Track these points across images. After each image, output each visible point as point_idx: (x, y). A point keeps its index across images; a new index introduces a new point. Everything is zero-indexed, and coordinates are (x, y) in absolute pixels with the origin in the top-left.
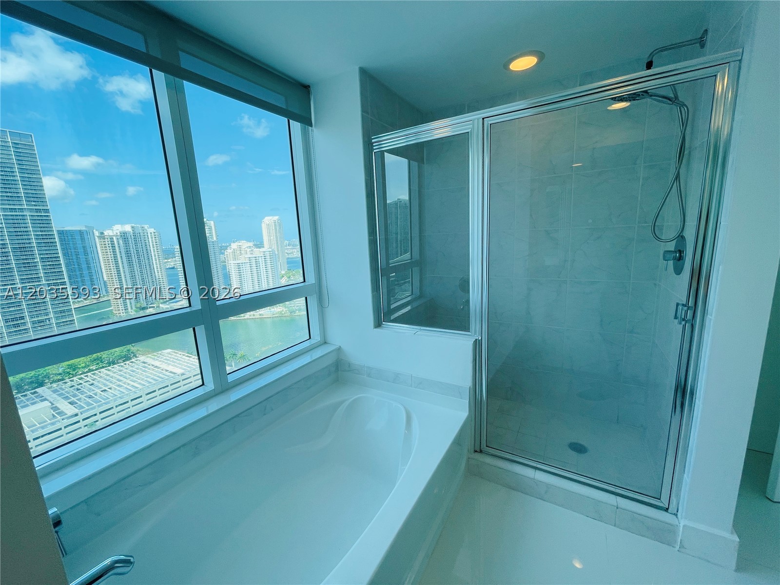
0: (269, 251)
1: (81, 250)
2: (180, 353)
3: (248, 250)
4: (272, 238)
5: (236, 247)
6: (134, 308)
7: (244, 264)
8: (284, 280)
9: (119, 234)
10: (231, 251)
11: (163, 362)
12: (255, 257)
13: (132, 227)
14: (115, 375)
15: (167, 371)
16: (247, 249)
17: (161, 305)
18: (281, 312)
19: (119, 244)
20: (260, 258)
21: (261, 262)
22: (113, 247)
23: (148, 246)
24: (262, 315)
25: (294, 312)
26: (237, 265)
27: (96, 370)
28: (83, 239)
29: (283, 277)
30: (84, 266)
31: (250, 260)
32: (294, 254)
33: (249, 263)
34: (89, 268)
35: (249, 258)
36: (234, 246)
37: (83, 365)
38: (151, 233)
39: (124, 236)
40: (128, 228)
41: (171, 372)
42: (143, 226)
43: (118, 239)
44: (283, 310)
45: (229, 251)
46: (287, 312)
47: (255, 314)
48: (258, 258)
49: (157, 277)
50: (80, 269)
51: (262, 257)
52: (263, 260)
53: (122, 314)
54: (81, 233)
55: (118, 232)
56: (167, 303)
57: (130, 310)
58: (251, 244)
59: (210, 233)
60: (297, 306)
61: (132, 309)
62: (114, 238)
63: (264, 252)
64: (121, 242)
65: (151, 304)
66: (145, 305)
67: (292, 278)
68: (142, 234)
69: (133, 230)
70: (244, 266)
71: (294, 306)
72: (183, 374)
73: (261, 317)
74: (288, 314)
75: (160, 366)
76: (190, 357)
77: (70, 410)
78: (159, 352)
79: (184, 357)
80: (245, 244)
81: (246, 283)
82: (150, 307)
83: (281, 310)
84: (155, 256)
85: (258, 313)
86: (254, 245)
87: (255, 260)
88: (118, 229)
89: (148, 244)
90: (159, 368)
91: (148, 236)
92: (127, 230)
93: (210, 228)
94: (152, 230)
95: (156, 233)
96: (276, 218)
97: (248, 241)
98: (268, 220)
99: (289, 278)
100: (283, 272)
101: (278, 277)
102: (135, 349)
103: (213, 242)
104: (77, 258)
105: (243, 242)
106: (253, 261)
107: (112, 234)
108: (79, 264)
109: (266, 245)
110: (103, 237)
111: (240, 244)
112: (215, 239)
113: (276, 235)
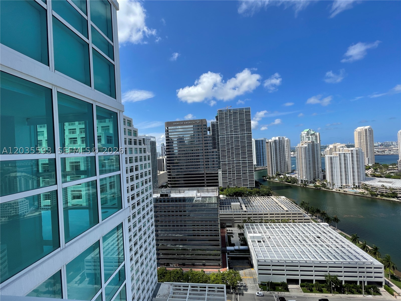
0: (356, 150)
1: (261, 148)
2: (288, 200)
4: (362, 141)
5: (333, 147)
6: (275, 174)
7: (336, 158)
8: (371, 171)
9: (273, 141)
10: (329, 149)
11: (280, 202)
13: (279, 138)
14: (261, 201)
15: (280, 206)
16: (340, 148)
17: (286, 175)
18: (363, 193)
20: (348, 155)
21: (348, 157)
22: (271, 146)
23: (284, 146)
24: (346, 192)
25: (376, 195)
26: (330, 158)
27: (258, 196)
28: (262, 143)
29: (370, 168)
30: (262, 154)
31: (339, 155)
32: (386, 152)
33: (339, 157)
34: (263, 155)
35: (339, 154)
36: (331, 146)
37: (254, 193)
38: (286, 140)
39: (275, 141)
40: (277, 138)
41: (282, 208)
42: (283, 137)
43: (273, 143)
44: (364, 192)
45: (327, 149)
46: (369, 194)
47: (340, 190)
48: (346, 154)
49: (287, 161)
50: (260, 155)
51: (349, 153)
52: (351, 155)
53: (271, 176)
54: (262, 141)
55: (273, 140)
56: (289, 174)
58: (343, 145)
59: (316, 139)
60: (379, 192)
61: (274, 174)
62: (272, 143)
63: (352, 150)
64: (274, 144)
65: (283, 173)
66: (280, 173)
67: (379, 171)
68: (282, 141)
69: (279, 139)
71: (376, 191)
72: (287, 211)
73: (345, 192)
74: (370, 196)
75: (278, 203)
76: (293, 204)
77: (244, 209)
78: (280, 197)
79: (290, 202)
80: (339, 145)
81: (335, 170)
82: (282, 175)
83: (363, 192)
84: (287, 151)
85: (343, 190)
86: (346, 146)
87: (344, 155)
88: (273, 139)
89: (284, 145)
90: (278, 204)
91: (285, 141)
92: (276, 139)
93: (316, 137)
94: (287, 139)
95: (288, 140)
96: (367, 127)
97: (342, 143)
98: (359, 129)
99: (376, 170)
100: (370, 165)
101: (362, 169)
102: (272, 192)
103: (316, 144)
104: (260, 151)
105: (337, 144)
106: (342, 156)
107: (271, 141)
108: (260, 153)
109: (357, 145)
110: (268, 143)
111: (335, 145)
112: (318, 142)
113: (366, 139)
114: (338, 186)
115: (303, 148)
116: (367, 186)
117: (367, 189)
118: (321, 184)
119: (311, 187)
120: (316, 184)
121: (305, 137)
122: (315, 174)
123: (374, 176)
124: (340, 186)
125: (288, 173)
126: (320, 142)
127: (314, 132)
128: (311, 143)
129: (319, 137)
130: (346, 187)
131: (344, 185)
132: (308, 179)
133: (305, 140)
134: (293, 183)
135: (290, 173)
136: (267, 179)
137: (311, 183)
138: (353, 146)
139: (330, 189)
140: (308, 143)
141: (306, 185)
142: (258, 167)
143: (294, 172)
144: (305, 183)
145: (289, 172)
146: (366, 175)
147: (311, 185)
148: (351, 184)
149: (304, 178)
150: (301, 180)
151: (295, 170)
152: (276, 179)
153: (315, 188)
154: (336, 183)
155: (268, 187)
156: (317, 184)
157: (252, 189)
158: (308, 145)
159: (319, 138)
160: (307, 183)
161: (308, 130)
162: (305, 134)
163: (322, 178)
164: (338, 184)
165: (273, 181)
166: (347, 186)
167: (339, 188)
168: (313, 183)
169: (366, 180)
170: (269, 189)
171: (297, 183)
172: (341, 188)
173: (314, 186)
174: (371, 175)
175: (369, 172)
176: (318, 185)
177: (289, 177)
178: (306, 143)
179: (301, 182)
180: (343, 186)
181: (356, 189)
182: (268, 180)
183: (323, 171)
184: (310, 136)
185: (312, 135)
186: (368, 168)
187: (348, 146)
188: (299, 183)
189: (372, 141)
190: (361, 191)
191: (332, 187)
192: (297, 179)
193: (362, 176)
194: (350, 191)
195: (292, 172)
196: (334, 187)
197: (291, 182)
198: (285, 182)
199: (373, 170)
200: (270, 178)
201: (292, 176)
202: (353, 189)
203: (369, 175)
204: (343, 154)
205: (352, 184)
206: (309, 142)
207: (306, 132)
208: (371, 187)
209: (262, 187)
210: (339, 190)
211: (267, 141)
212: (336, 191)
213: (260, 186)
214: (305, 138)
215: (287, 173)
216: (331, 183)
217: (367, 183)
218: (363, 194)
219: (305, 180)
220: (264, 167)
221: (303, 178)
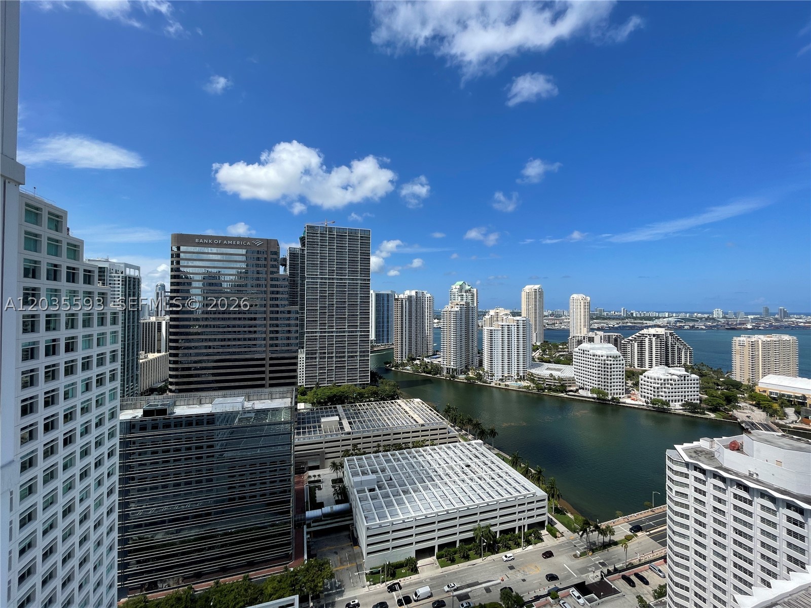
0: (523, 321)
1: (386, 308)
2: (426, 404)
3: (505, 317)
4: (530, 307)
5: (494, 314)
6: (407, 358)
7: (496, 331)
8: (538, 354)
11: (412, 409)
12: (508, 325)
13: (416, 292)
14: (379, 410)
15: (412, 418)
16: (503, 316)
17: (425, 359)
18: (528, 387)
19: (406, 305)
20: (513, 327)
21: (513, 331)
22: (402, 307)
23: (424, 308)
24: (508, 386)
25: (543, 390)
26: (489, 331)
27: (374, 401)
28: (388, 301)
29: (538, 349)
30: (385, 320)
31: (502, 328)
32: (556, 325)
33: (501, 331)
34: (388, 322)
35: (502, 325)
36: (492, 312)
37: (366, 395)
38: (428, 297)
39: (410, 298)
40: (413, 293)
41: (415, 420)
42: (423, 291)
43: (406, 301)
44: (530, 386)
45: (487, 317)
46: (535, 388)
47: (501, 383)
48: (510, 326)
49: (426, 335)
50: (383, 322)
51: (515, 325)
52: (516, 329)
53: (399, 361)
54: (388, 295)
55: (407, 296)
56: (430, 358)
57: (404, 359)
58: (508, 312)
59: (472, 300)
60: (547, 384)
62: (404, 300)
63: (518, 321)
64: (407, 303)
65: (419, 356)
66: (415, 357)
67: (547, 353)
68: (421, 298)
69: (416, 295)
70: (496, 333)
71: (543, 384)
72: (423, 425)
73: (506, 387)
74: (536, 391)
75: (409, 412)
76: (432, 411)
77: (347, 428)
78: (412, 400)
79: (428, 409)
80: (502, 312)
81: (496, 351)
82: (418, 359)
83: (529, 385)
84: (428, 316)
85: (504, 383)
86: (511, 313)
88: (407, 293)
89: (424, 306)
90: (407, 413)
91: (425, 300)
92: (412, 295)
93: (473, 295)
94: (429, 295)
95: (431, 298)
96: (537, 287)
97: (506, 308)
98: (529, 288)
99: (544, 351)
100: (538, 344)
101: (529, 348)
102: (399, 391)
103: (472, 308)
104: (383, 314)
105: (500, 309)
106: (506, 329)
107: (402, 297)
108: (383, 318)
109: (524, 314)
110: (397, 300)
111: (497, 311)
112: (475, 305)
113: (535, 305)
114: (498, 378)
115: (453, 313)
116: (533, 376)
117: (532, 381)
118: (476, 375)
119: (461, 381)
120: (468, 374)
121: (456, 295)
122: (467, 357)
123: (542, 360)
124: (501, 378)
125: (427, 357)
126: (477, 305)
127: (470, 287)
128: (465, 306)
129: (477, 296)
130: (508, 379)
131: (506, 375)
132: (458, 367)
133: (456, 299)
134: (435, 375)
135: (430, 356)
136: (392, 367)
137: (461, 373)
138: (519, 314)
139: (487, 383)
140: (461, 305)
141: (454, 377)
142: (378, 344)
143: (436, 355)
144: (453, 373)
145: (429, 354)
146: (533, 359)
147: (462, 377)
148: (514, 374)
149: (452, 366)
150: (447, 369)
151: (438, 351)
152: (408, 368)
153: (466, 381)
154: (496, 372)
155: (393, 383)
156: (471, 374)
157: (364, 388)
158: (461, 308)
159: (477, 299)
160: (456, 374)
161: (461, 283)
162: (457, 290)
163: (478, 365)
164: (498, 375)
165: (402, 371)
166: (509, 377)
167: (500, 380)
168: (465, 374)
169: (533, 366)
170: (394, 386)
171: (440, 374)
172: (501, 380)
173: (466, 379)
174: (538, 359)
175: (537, 354)
176: (472, 376)
177: (429, 362)
178: (457, 304)
179: (447, 372)
180: (504, 378)
181: (521, 381)
182: (393, 369)
183: (479, 353)
184: (464, 294)
185: (466, 292)
186: (535, 349)
187: (514, 314)
188: (444, 374)
189: (542, 308)
190: (527, 385)
191: (491, 379)
192: (441, 367)
193: (529, 360)
194: (513, 384)
195: (434, 355)
196: (492, 379)
197: (432, 373)
198: (421, 373)
199: (541, 351)
200: (397, 366)
201: (434, 362)
202: (516, 382)
203: (536, 360)
204: (507, 327)
205: (516, 374)
206: (462, 303)
207: (458, 287)
208: (538, 378)
209: (382, 383)
210: (500, 385)
211: (396, 297)
212: (496, 386)
213: (380, 381)
214: (456, 297)
215: (426, 355)
216: (489, 372)
217: (533, 371)
218: (528, 389)
219: (452, 369)
220: (387, 345)
221: (449, 366)
